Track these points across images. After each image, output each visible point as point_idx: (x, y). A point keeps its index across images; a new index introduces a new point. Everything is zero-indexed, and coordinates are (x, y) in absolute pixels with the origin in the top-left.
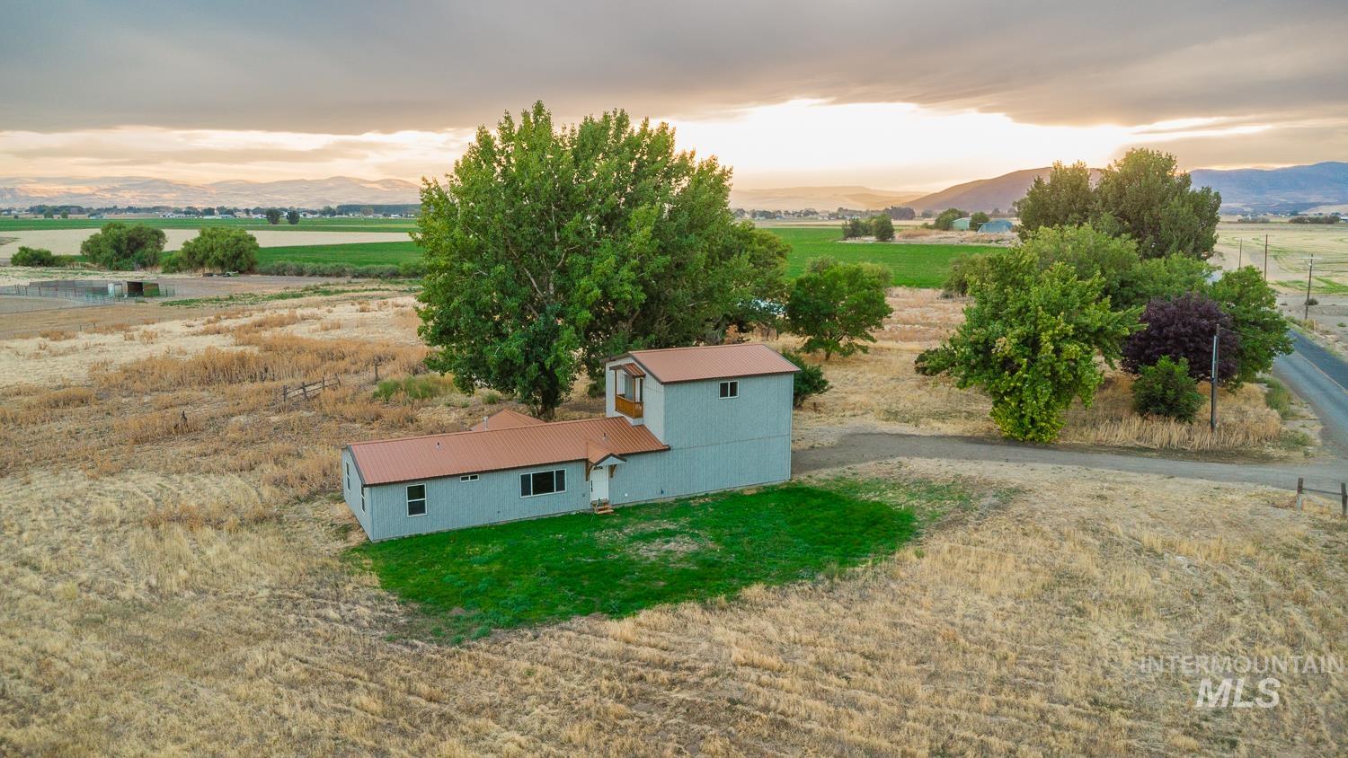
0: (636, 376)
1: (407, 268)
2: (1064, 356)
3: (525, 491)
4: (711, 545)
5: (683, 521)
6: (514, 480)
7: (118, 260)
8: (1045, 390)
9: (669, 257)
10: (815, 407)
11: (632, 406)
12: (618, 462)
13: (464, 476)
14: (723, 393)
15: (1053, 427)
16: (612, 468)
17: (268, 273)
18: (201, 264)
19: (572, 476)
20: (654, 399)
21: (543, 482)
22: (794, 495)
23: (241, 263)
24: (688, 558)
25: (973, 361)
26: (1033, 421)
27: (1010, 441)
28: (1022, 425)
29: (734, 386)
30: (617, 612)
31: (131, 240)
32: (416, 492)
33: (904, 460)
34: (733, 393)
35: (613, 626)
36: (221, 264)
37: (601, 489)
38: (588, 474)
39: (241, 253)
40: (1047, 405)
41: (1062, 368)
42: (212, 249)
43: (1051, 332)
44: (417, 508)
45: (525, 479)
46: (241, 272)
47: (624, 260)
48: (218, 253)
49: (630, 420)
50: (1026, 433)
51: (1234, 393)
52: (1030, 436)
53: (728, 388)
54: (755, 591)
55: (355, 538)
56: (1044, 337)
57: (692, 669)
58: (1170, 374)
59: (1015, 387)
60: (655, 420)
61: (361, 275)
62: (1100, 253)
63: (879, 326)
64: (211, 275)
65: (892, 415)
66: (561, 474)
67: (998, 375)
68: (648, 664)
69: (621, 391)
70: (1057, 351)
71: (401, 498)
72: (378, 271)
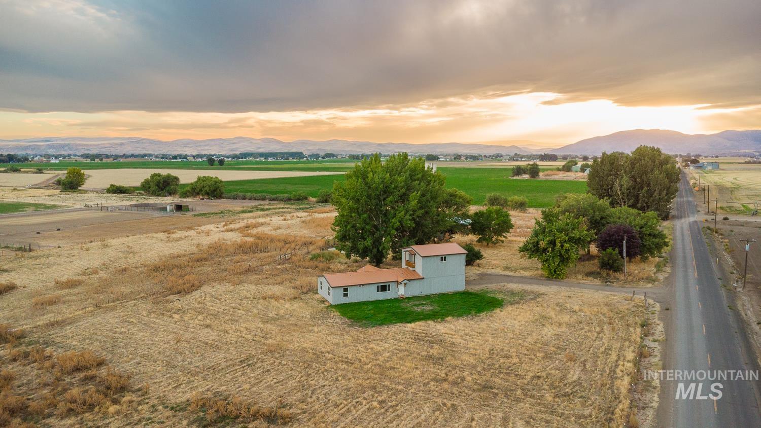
0: (412, 254)
1: (295, 196)
2: (564, 248)
3: (378, 291)
4: (437, 307)
5: (428, 301)
6: (375, 287)
7: (158, 192)
8: (557, 260)
9: (423, 211)
10: (479, 265)
11: (411, 264)
12: (407, 282)
13: (360, 285)
14: (442, 260)
15: (563, 273)
16: (405, 284)
17: (229, 198)
18: (198, 194)
19: (393, 286)
20: (419, 262)
21: (384, 288)
22: (465, 294)
23: (217, 193)
24: (429, 311)
25: (533, 249)
26: (555, 271)
27: (548, 278)
28: (551, 273)
29: (445, 258)
30: (410, 322)
31: (164, 182)
32: (346, 290)
33: (506, 284)
34: (445, 260)
35: (409, 325)
36: (208, 194)
37: (401, 291)
38: (397, 286)
39: (217, 189)
40: (558, 265)
41: (563, 252)
42: (204, 187)
43: (559, 239)
44: (346, 295)
45: (378, 287)
46: (217, 198)
47: (407, 211)
48: (207, 189)
49: (411, 269)
50: (553, 276)
51: (644, 262)
52: (554, 277)
53: (443, 258)
54: (449, 318)
55: (327, 304)
56: (557, 241)
57: (431, 334)
58: (611, 254)
59: (547, 259)
60: (419, 268)
61: (273, 200)
62: (594, 206)
63: (508, 232)
64: (203, 199)
65: (507, 268)
66: (389, 285)
67: (541, 254)
68: (419, 333)
69: (408, 259)
70: (562, 246)
71: (341, 291)
72: (282, 198)
